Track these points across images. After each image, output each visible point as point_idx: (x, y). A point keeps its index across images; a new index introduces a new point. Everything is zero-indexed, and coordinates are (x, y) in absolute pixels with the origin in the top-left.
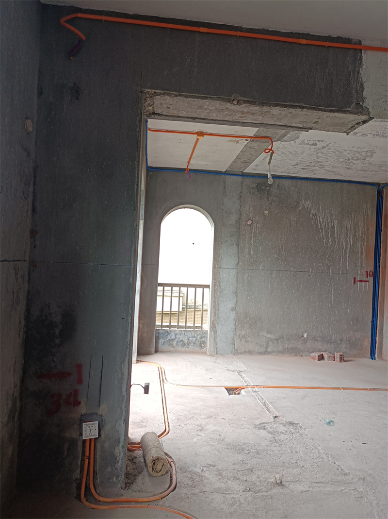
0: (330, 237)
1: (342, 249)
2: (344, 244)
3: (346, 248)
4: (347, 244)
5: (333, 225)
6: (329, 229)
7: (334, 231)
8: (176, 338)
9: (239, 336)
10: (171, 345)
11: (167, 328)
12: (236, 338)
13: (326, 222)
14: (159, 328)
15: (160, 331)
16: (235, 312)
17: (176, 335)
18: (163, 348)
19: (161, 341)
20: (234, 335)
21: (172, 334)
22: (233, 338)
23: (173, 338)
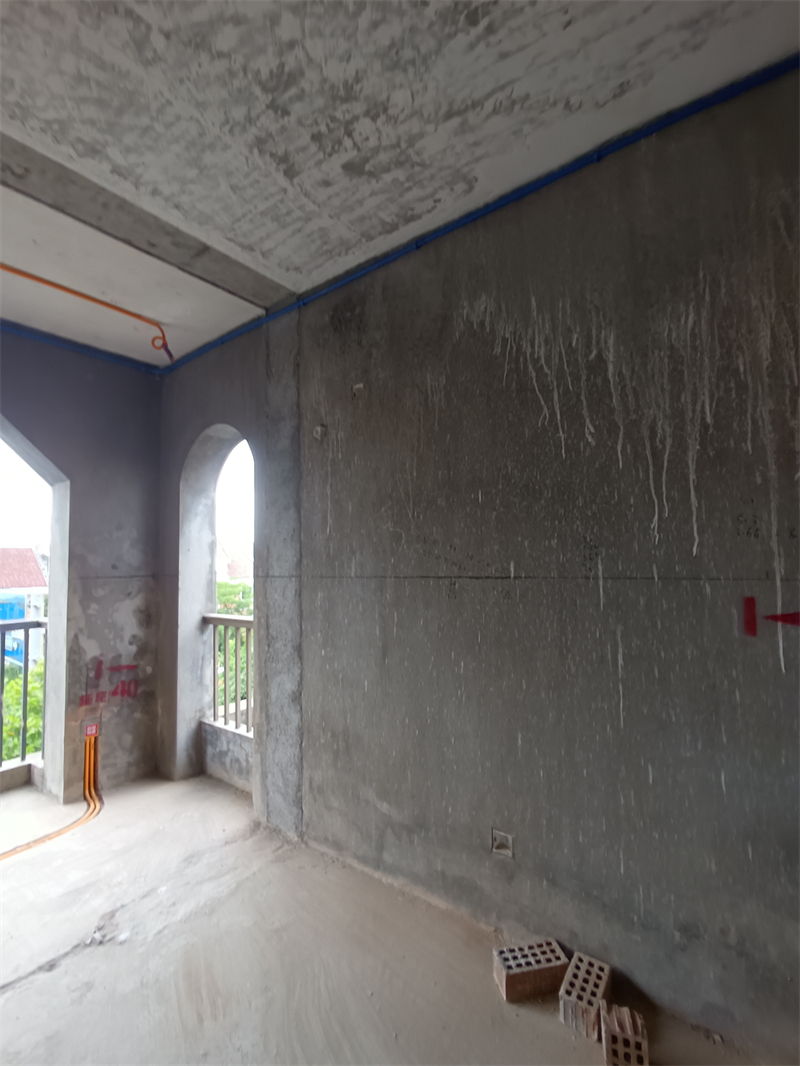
0: (585, 412)
2: (664, 428)
4: (680, 428)
5: (600, 356)
7: (606, 380)
8: (229, 750)
9: (311, 783)
10: (223, 764)
11: (220, 724)
12: (305, 788)
13: (563, 352)
14: (209, 720)
15: (207, 728)
16: (299, 707)
17: (228, 743)
18: (213, 767)
19: (210, 750)
20: (300, 778)
21: (223, 738)
22: (299, 788)
23: (225, 748)
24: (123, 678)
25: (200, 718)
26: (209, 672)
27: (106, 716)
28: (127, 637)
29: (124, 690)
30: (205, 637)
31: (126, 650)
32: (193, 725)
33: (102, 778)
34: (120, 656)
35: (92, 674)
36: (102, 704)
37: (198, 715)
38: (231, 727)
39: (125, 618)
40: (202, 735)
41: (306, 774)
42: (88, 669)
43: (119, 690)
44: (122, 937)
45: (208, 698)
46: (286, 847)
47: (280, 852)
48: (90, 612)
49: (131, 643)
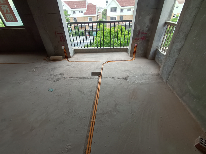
8: (160, 57)
9: (173, 72)
10: (158, 60)
11: (160, 51)
12: (172, 73)
14: (159, 49)
15: (158, 51)
16: (179, 53)
17: (161, 56)
18: (156, 59)
19: (157, 56)
20: (171, 70)
21: (160, 54)
22: (170, 72)
23: (160, 56)
24: (144, 36)
25: (157, 48)
26: (162, 38)
27: (139, 43)
28: (146, 26)
29: (143, 38)
30: (164, 28)
31: (146, 29)
32: (155, 49)
33: (136, 54)
34: (144, 30)
35: (138, 34)
36: (138, 40)
37: (157, 47)
38: (163, 52)
39: (147, 21)
40: (156, 52)
41: (173, 70)
42: (137, 32)
43: (142, 38)
44: (128, 80)
45: (160, 44)
46: (162, 82)
47: (160, 82)
48: (140, 18)
49: (147, 28)
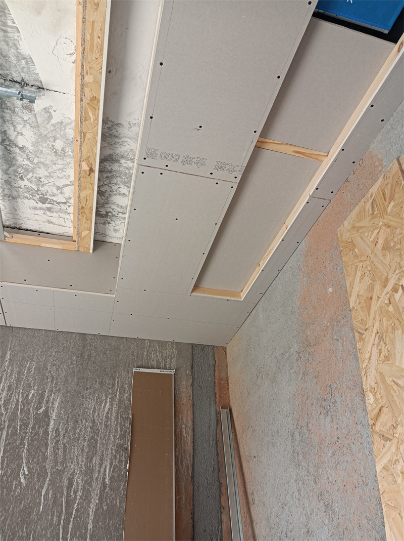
0: (24, 455)
1: (69, 503)
2: (79, 482)
3: (87, 497)
4: (88, 483)
5: (46, 412)
6: (25, 425)
7: (46, 432)
13: (20, 401)
